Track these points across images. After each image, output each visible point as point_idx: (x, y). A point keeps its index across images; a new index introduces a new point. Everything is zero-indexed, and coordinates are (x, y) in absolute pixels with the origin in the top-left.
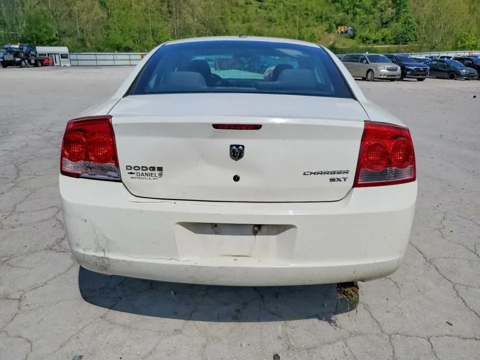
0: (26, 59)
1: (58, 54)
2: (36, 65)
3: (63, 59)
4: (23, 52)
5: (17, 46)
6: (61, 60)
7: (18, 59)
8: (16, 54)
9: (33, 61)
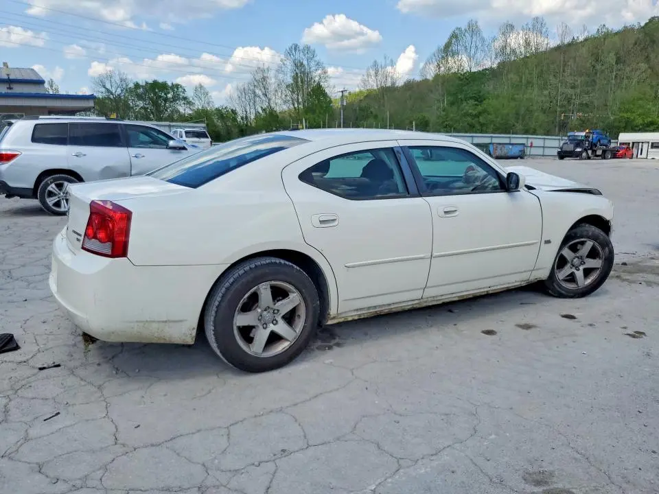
0: (591, 149)
1: (648, 142)
2: (603, 156)
3: (654, 150)
4: (588, 141)
5: (584, 134)
6: (649, 150)
7: (579, 150)
8: (579, 143)
9: (599, 152)
